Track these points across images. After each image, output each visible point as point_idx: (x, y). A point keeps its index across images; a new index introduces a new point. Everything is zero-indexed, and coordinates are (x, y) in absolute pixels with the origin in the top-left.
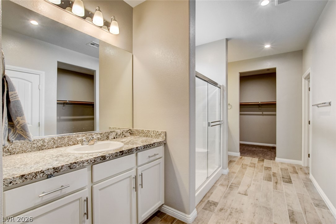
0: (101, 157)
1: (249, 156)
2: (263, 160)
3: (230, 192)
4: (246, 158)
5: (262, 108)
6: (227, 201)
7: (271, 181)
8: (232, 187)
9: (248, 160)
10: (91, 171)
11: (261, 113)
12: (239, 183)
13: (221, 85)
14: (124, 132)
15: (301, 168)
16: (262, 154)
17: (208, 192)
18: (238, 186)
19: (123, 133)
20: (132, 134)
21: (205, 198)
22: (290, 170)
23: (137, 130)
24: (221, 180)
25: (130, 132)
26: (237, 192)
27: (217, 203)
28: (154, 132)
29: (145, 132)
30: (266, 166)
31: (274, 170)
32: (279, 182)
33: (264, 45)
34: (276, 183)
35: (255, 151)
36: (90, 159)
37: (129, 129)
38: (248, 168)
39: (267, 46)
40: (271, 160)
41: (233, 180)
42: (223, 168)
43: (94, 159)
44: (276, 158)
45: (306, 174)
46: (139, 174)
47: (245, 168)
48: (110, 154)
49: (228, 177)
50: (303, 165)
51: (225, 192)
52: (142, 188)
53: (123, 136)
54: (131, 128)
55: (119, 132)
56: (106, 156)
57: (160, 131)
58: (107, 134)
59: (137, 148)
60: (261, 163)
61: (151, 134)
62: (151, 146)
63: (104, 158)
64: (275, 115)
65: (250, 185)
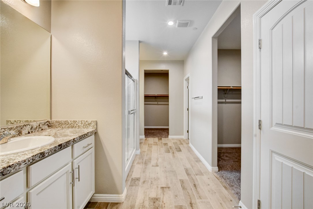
0: (40, 154)
1: (151, 138)
2: (161, 139)
3: (146, 167)
4: (149, 139)
5: (158, 99)
6: (146, 175)
7: (169, 152)
8: (146, 163)
9: (152, 140)
10: (26, 174)
11: (157, 103)
12: (150, 159)
13: (135, 79)
14: (41, 125)
15: (184, 141)
16: (159, 134)
17: (130, 172)
18: (150, 161)
19: (39, 125)
20: (50, 126)
21: (128, 177)
22: (179, 142)
23: (57, 122)
24: (137, 160)
25: (48, 125)
26: (151, 165)
27: (139, 178)
28: (82, 121)
29: (70, 122)
30: (164, 143)
31: (170, 144)
32: (174, 152)
33: (162, 52)
34: (173, 153)
35: (154, 132)
36: (28, 158)
37: (46, 121)
38: (153, 146)
39: (165, 53)
40: (166, 138)
41: (145, 157)
42: (136, 150)
43: (32, 158)
44: (169, 136)
45: (187, 144)
46: (75, 168)
47: (151, 147)
48: (49, 149)
49: (141, 156)
50: (184, 138)
51: (142, 168)
52: (79, 181)
53: (40, 129)
54: (49, 120)
55: (35, 125)
56: (45, 152)
57: (90, 121)
58: (19, 129)
59: (74, 139)
60: (161, 141)
61: (79, 124)
62: (85, 136)
63: (42, 156)
64: (168, 105)
65: (158, 159)
